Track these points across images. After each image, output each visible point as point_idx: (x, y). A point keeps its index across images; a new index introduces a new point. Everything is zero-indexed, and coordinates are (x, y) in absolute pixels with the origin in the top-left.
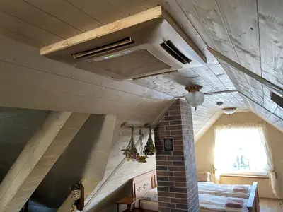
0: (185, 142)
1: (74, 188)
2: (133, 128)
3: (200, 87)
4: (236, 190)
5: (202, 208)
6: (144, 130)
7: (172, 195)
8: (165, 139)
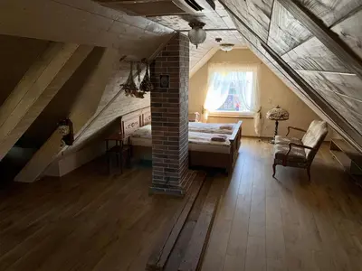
0: (181, 80)
1: (62, 124)
2: (132, 62)
3: (203, 24)
4: (221, 128)
5: (190, 142)
6: (142, 65)
7: (165, 129)
8: (161, 76)
